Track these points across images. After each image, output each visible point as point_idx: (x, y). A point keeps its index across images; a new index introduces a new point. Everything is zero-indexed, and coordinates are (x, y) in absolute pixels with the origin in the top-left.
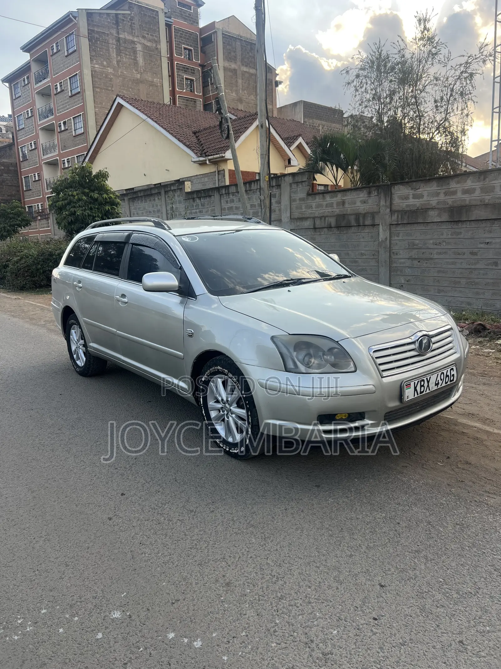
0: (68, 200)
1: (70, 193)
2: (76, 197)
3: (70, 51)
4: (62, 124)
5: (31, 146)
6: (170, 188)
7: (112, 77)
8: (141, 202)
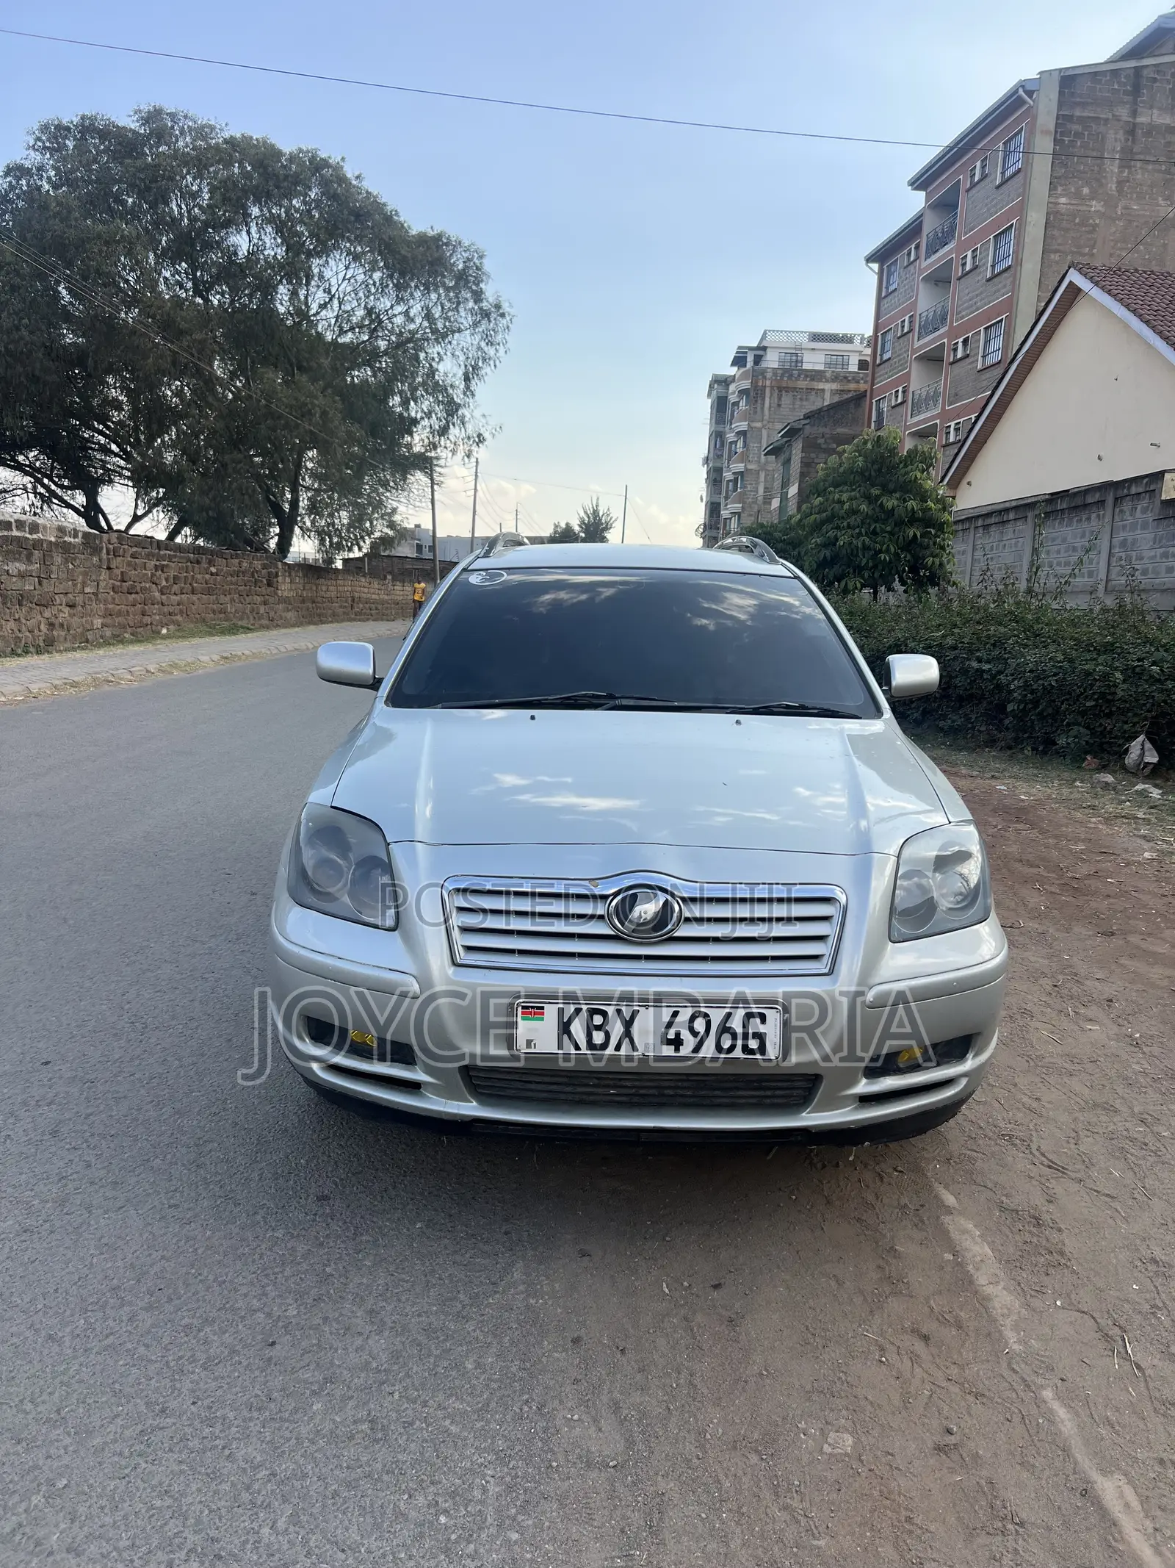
0: (829, 513)
1: (837, 496)
2: (846, 506)
3: (1008, 174)
4: (960, 345)
5: (897, 397)
6: (1129, 488)
7: (1097, 221)
8: (1060, 523)
